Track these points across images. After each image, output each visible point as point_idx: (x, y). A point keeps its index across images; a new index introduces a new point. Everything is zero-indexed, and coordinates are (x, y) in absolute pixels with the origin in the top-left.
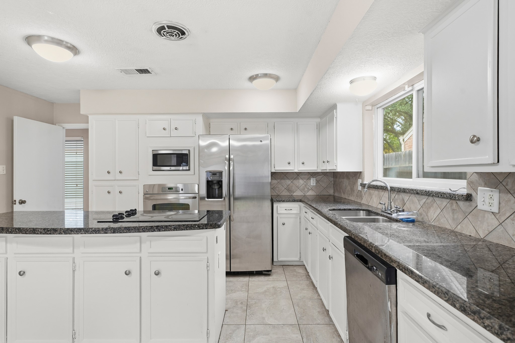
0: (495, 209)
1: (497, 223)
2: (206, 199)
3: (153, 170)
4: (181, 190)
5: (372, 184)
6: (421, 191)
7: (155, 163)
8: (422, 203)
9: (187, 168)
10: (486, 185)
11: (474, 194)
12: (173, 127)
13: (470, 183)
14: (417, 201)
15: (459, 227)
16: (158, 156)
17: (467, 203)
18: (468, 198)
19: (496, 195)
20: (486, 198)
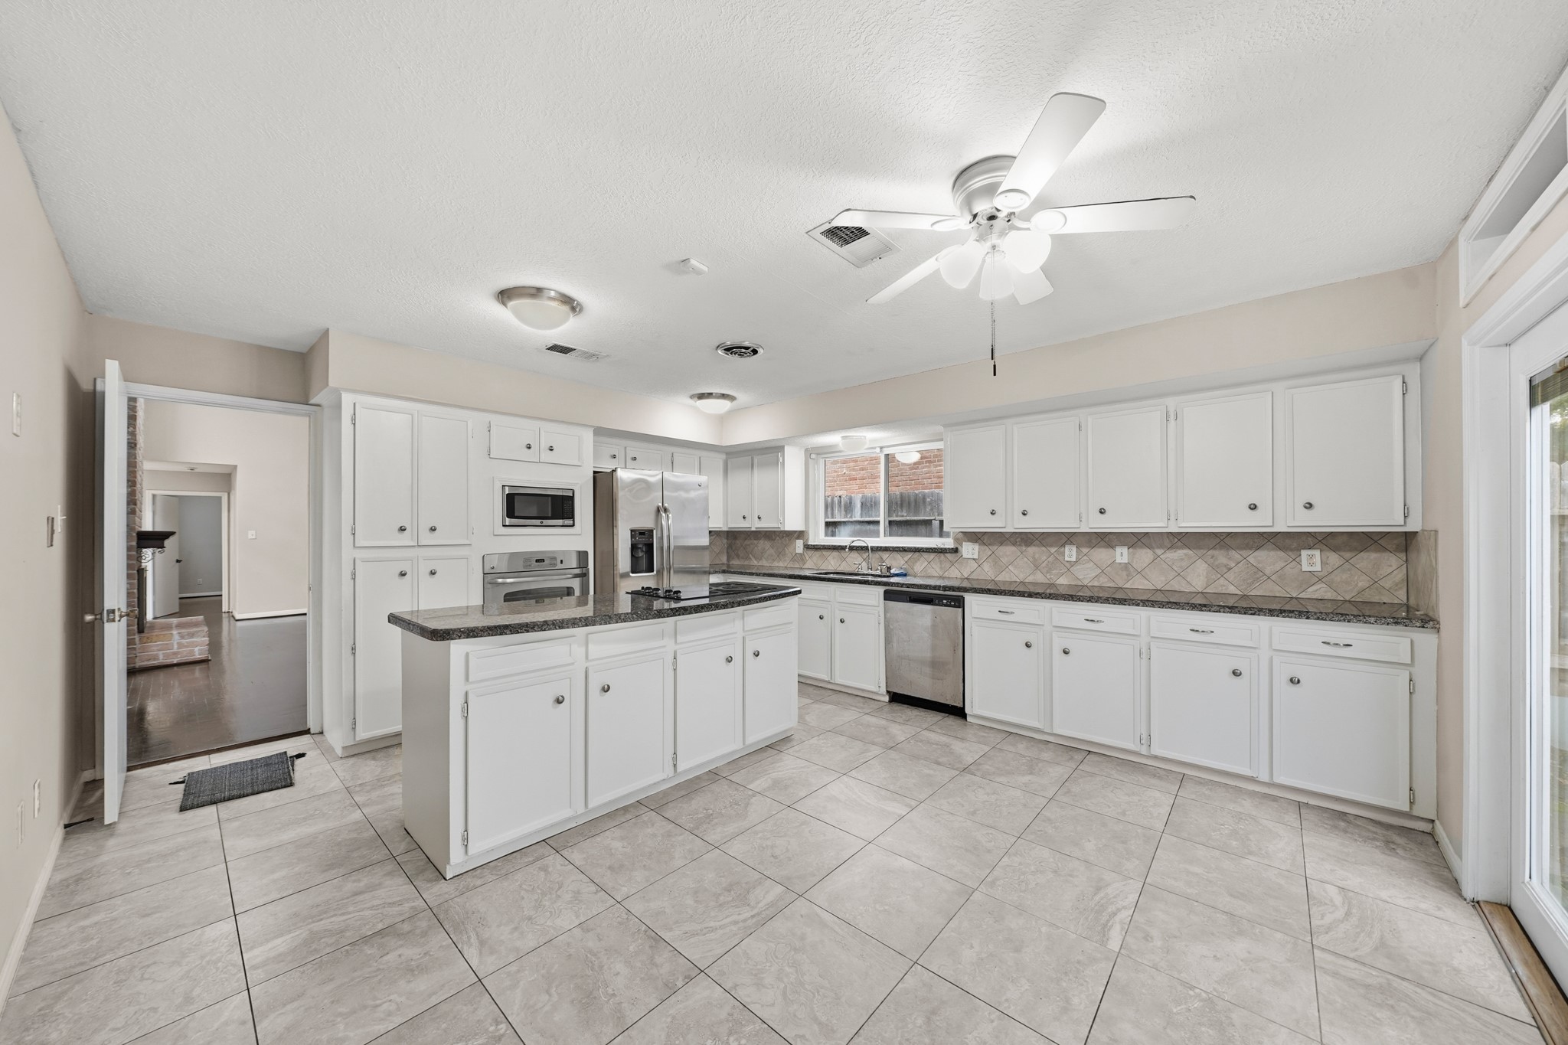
0: (976, 557)
1: (976, 565)
2: (631, 574)
3: (504, 526)
4: (559, 562)
5: (852, 544)
6: (908, 548)
7: (510, 512)
8: (906, 559)
9: (570, 522)
10: (969, 541)
11: (959, 548)
12: (544, 445)
13: (956, 540)
14: (900, 558)
15: (946, 573)
16: (516, 497)
17: (954, 555)
18: (955, 551)
19: (976, 547)
20: (969, 550)
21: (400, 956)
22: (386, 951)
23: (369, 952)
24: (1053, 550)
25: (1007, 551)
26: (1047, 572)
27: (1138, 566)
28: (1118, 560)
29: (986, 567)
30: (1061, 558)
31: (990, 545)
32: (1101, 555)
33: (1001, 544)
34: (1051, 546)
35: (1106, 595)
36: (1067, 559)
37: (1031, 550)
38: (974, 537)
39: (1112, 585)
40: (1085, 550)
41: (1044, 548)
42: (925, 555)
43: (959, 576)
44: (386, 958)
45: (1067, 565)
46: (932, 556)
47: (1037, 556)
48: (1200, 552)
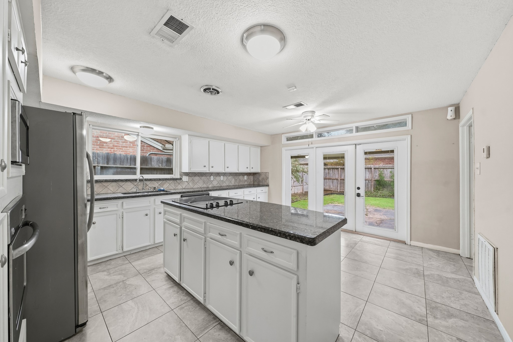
0: (187, 181)
1: (187, 183)
10: (185, 175)
11: (182, 178)
15: (177, 188)
17: (180, 180)
19: (187, 177)
20: (185, 178)
21: (377, 326)
22: (380, 331)
23: (384, 337)
24: (208, 177)
25: (197, 178)
26: (207, 184)
27: (225, 180)
28: (221, 179)
29: (190, 184)
30: (210, 180)
31: (192, 176)
32: (218, 178)
33: (195, 176)
34: (208, 176)
35: (218, 188)
36: (211, 180)
37: (203, 178)
38: (187, 174)
39: (220, 186)
40: (215, 177)
41: (206, 177)
42: (168, 181)
43: (181, 188)
44: (382, 329)
45: (211, 181)
46: (171, 181)
47: (204, 179)
48: (233, 177)
